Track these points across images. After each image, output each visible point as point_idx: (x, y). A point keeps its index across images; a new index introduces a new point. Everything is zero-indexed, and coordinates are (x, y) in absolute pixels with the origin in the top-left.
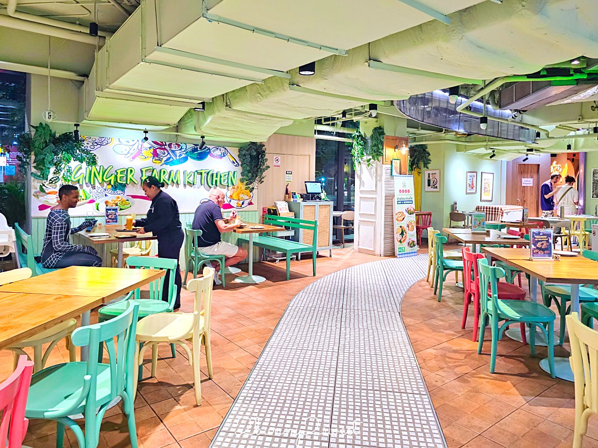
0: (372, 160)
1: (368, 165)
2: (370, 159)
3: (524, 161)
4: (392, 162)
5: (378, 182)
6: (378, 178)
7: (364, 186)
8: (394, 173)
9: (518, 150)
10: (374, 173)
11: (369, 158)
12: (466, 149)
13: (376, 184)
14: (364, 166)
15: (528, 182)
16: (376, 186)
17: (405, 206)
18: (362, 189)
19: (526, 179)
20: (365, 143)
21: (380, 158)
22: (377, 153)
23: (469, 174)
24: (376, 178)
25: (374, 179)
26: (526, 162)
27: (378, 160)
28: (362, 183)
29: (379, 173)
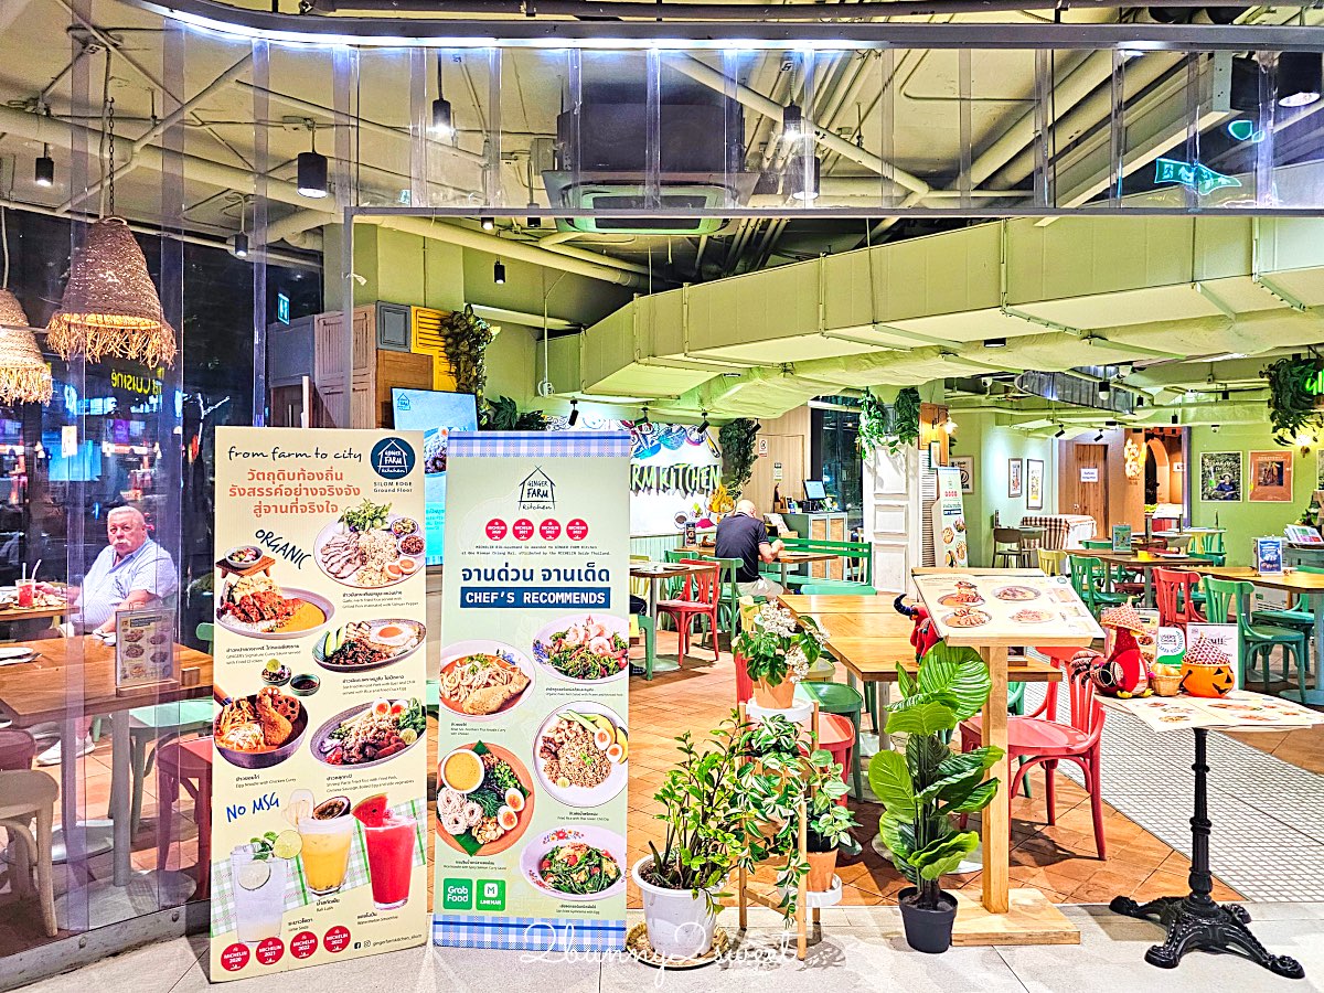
0: (899, 443)
1: (892, 453)
2: (896, 441)
3: (1096, 440)
4: (930, 445)
5: (910, 480)
6: (910, 473)
7: (882, 486)
8: (934, 465)
9: (1090, 423)
10: (901, 464)
11: (892, 439)
12: (1012, 421)
13: (907, 483)
14: (881, 453)
15: (1090, 475)
16: (907, 487)
17: (953, 518)
18: (879, 490)
19: (1087, 470)
20: (884, 413)
21: (915, 440)
22: (909, 431)
23: (1012, 463)
24: (906, 471)
25: (904, 475)
26: (1100, 442)
27: (911, 442)
28: (878, 481)
29: (912, 464)
